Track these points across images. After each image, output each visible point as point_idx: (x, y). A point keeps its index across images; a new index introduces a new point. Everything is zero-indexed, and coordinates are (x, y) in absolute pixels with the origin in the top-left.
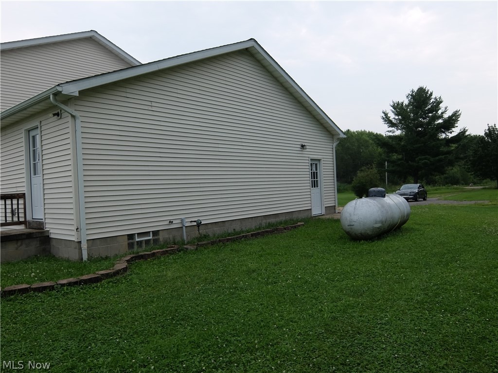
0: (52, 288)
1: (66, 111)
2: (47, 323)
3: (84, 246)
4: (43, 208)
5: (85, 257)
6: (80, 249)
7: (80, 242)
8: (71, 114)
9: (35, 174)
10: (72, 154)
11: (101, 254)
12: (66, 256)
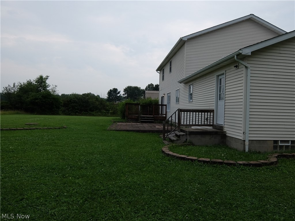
0: (234, 165)
1: (242, 64)
2: (236, 184)
3: (247, 143)
4: (223, 118)
5: (247, 150)
6: (244, 144)
7: (244, 141)
8: (245, 66)
9: (220, 100)
10: (244, 89)
11: (256, 150)
12: (235, 147)
